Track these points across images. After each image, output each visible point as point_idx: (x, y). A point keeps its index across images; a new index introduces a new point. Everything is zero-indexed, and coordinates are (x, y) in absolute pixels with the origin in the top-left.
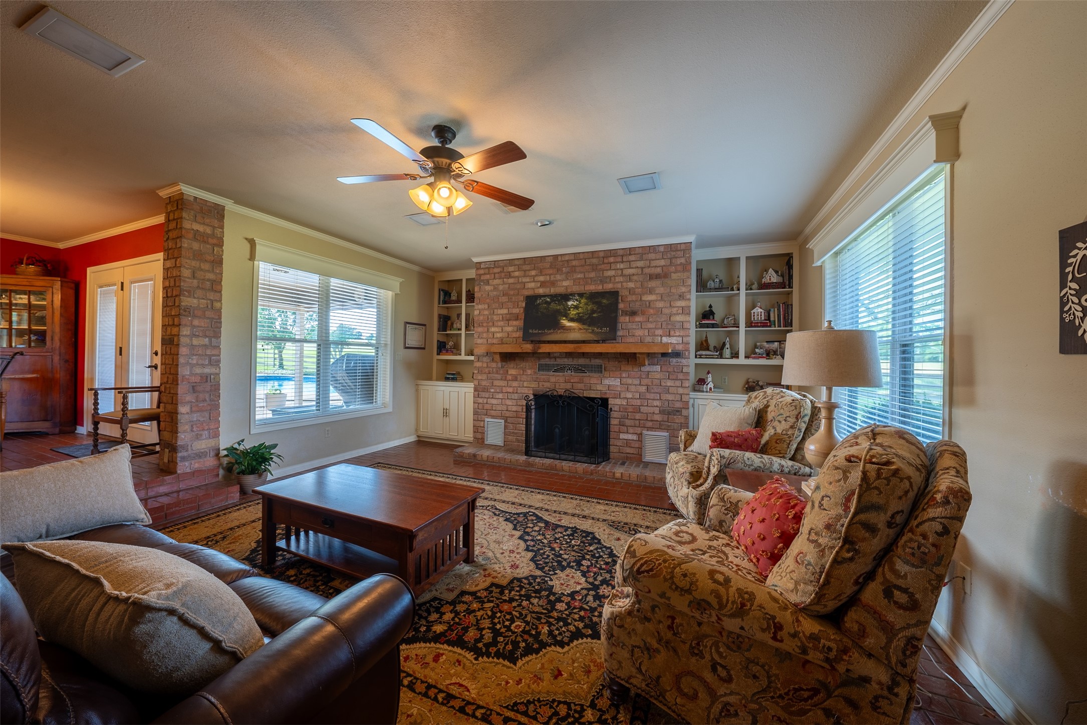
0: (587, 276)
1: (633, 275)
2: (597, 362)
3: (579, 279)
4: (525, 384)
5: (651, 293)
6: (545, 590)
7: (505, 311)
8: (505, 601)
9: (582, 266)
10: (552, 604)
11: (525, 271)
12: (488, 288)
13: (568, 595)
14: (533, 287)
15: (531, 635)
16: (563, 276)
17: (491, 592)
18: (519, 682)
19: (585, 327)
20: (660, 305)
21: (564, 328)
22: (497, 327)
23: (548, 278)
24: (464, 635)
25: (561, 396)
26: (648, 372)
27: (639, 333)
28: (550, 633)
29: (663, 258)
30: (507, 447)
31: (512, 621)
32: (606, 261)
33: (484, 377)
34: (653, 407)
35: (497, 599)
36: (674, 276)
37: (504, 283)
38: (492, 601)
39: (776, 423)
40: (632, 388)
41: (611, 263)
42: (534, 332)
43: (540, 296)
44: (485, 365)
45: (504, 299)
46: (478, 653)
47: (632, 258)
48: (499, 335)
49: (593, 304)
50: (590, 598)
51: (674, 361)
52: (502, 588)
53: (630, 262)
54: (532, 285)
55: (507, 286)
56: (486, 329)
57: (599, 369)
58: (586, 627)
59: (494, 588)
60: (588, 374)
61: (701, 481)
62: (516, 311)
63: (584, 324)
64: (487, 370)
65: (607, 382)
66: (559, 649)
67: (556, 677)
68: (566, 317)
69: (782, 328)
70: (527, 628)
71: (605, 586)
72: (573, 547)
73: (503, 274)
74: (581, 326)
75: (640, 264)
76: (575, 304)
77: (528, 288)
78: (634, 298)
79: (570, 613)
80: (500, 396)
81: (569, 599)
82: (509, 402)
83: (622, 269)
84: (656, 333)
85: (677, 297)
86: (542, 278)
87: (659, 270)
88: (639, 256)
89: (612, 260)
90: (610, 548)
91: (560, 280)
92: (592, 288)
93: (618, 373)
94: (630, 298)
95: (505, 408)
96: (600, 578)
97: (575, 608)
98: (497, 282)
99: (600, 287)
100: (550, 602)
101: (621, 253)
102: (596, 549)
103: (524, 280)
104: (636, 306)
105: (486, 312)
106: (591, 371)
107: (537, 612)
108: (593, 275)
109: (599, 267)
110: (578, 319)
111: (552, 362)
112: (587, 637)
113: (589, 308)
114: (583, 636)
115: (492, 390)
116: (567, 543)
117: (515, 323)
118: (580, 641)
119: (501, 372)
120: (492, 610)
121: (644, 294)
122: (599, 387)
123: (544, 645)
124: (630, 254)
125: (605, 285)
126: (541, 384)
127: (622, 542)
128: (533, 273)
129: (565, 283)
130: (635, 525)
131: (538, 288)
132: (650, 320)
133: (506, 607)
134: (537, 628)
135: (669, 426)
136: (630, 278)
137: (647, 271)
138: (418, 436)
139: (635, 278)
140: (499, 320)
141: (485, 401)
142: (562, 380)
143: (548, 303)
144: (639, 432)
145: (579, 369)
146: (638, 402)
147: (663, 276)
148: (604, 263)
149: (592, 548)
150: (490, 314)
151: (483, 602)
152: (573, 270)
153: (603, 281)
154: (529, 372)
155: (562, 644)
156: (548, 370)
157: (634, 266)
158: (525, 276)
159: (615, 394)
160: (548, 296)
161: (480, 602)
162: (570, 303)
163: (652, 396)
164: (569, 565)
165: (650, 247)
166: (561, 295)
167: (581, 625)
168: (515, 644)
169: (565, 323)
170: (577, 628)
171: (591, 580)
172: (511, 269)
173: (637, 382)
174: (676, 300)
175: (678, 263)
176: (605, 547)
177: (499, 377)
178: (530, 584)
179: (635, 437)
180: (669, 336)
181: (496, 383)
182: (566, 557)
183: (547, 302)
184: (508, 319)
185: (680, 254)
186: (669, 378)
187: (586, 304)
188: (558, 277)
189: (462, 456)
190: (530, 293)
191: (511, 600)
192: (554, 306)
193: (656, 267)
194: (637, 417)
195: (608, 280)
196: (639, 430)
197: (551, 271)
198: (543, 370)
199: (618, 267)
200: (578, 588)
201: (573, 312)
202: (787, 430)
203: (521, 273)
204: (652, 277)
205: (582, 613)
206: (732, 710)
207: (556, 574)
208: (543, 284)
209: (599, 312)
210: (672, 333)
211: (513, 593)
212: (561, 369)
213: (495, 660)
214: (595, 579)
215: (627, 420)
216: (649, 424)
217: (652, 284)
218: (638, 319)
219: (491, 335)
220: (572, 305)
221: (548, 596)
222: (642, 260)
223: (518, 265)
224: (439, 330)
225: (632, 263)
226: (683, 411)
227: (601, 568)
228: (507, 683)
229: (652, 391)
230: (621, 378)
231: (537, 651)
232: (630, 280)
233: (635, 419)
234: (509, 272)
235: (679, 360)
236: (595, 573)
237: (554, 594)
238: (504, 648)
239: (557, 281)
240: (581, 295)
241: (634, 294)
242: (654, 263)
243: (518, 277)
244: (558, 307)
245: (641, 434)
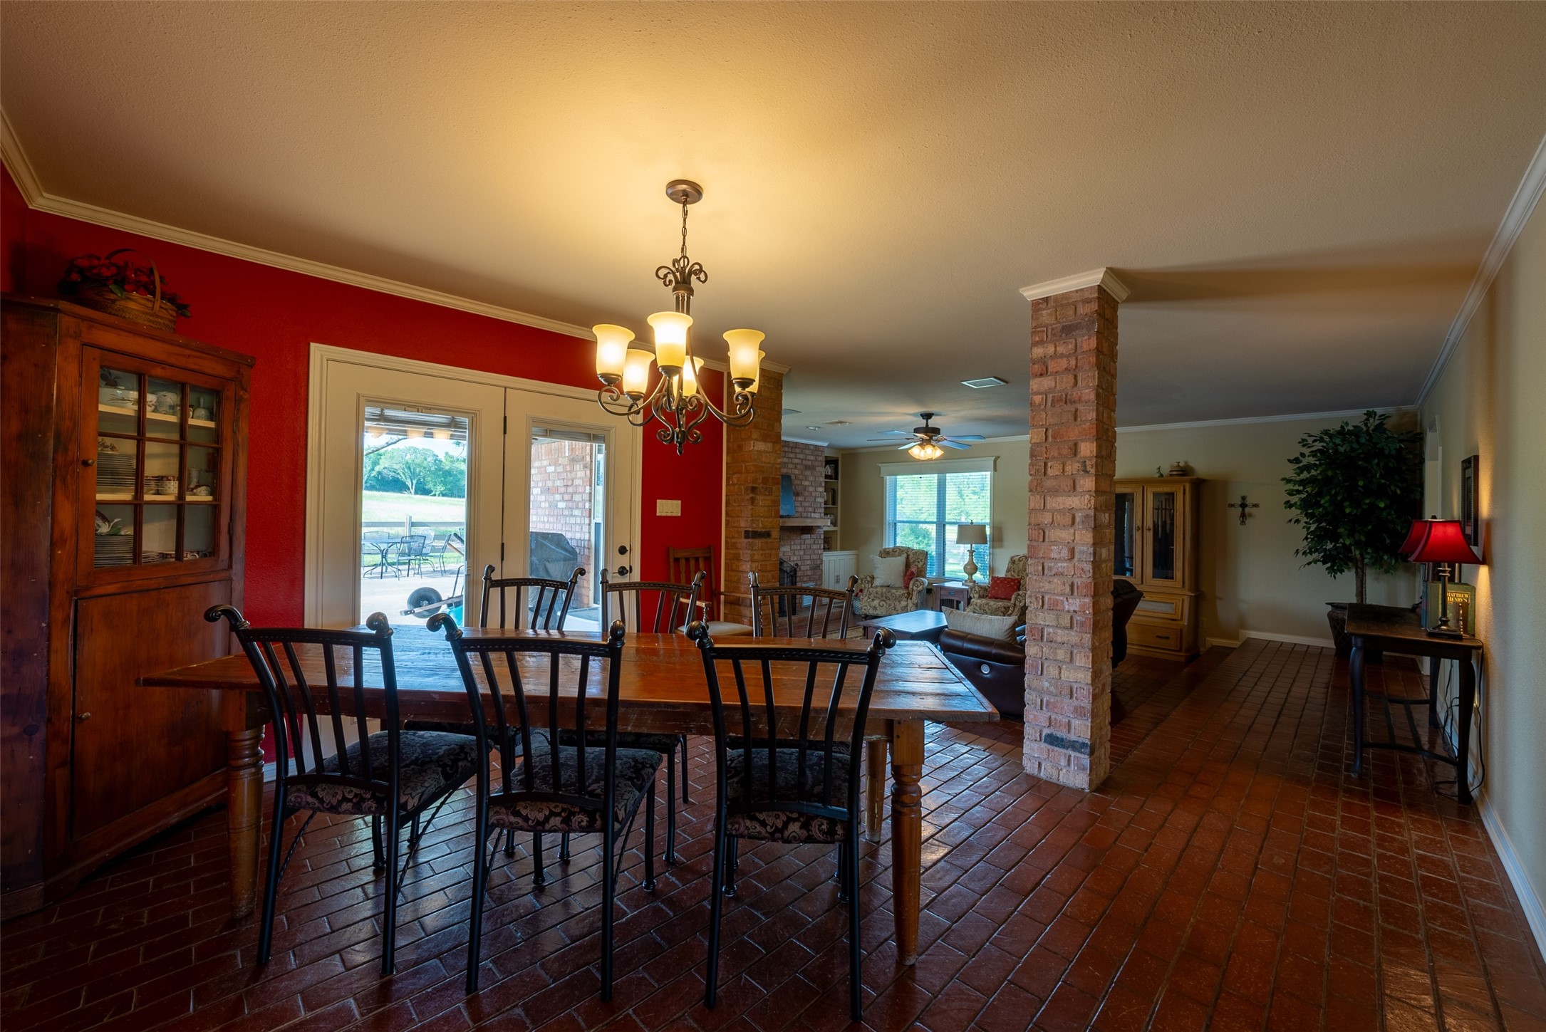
1: (798, 464)
5: (806, 480)
20: (811, 489)
26: (805, 540)
27: (800, 510)
29: (812, 455)
32: (784, 449)
34: (806, 567)
36: (818, 469)
41: (786, 452)
47: (797, 450)
53: (796, 453)
75: (801, 456)
78: (798, 482)
85: (818, 484)
87: (810, 463)
88: (803, 450)
89: (786, 449)
93: (789, 542)
94: (796, 482)
101: (791, 445)
104: (799, 489)
121: (803, 480)
124: (796, 447)
125: (783, 469)
132: (806, 500)
135: (814, 579)
136: (796, 466)
137: (804, 462)
139: (799, 467)
146: (799, 563)
147: (812, 468)
157: (799, 457)
159: (788, 558)
163: (806, 557)
165: (807, 444)
173: (799, 548)
175: (819, 459)
180: (814, 512)
185: (818, 453)
186: (813, 544)
193: (809, 460)
195: (785, 466)
199: (790, 456)
209: (784, 492)
216: (805, 579)
217: (808, 473)
218: (800, 499)
222: (804, 454)
226: (820, 567)
229: (807, 553)
230: (791, 545)
232: (796, 468)
241: (798, 479)
242: (809, 457)
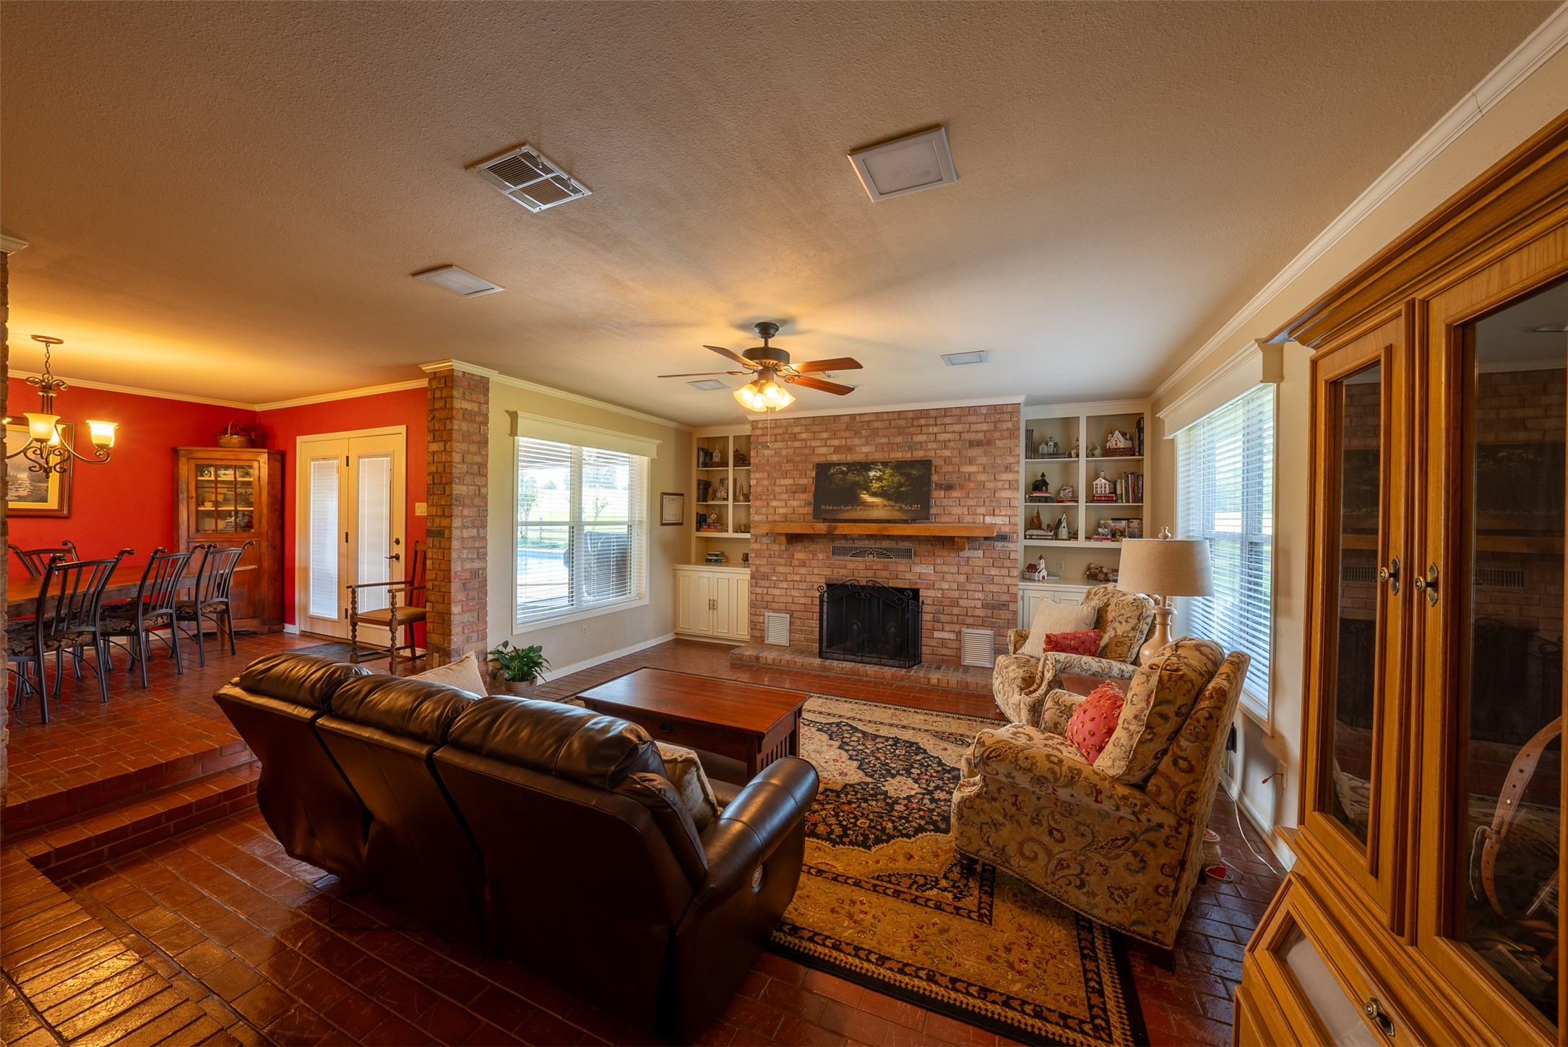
0: (891, 441)
1: (950, 441)
2: (906, 545)
3: (883, 444)
4: (816, 571)
5: (971, 463)
6: (881, 794)
7: (790, 482)
8: (843, 803)
9: (886, 428)
10: (891, 807)
11: (814, 433)
12: (767, 452)
13: (904, 798)
14: (825, 452)
15: (878, 830)
16: (863, 440)
17: (828, 796)
18: (878, 862)
19: (892, 503)
20: (983, 477)
21: (864, 504)
22: (780, 500)
23: (843, 442)
24: (815, 829)
25: (863, 587)
26: (968, 558)
27: (957, 511)
28: (895, 828)
29: (986, 422)
30: (793, 647)
31: (856, 818)
32: (915, 423)
33: (764, 561)
34: (974, 600)
35: (836, 801)
36: (999, 443)
37: (788, 447)
38: (832, 804)
39: (1117, 624)
40: (949, 577)
41: (921, 426)
42: (828, 508)
43: (835, 465)
44: (765, 547)
45: (789, 467)
46: (834, 843)
47: (948, 420)
48: (782, 511)
49: (901, 474)
50: (926, 801)
51: (999, 545)
52: (838, 794)
53: (945, 425)
54: (823, 450)
55: (792, 450)
56: (766, 503)
57: (908, 554)
58: (927, 823)
59: (829, 793)
60: (893, 560)
61: (1035, 687)
62: (804, 481)
63: (889, 500)
64: (767, 554)
65: (917, 569)
66: (906, 839)
67: (909, 859)
68: (867, 491)
69: (1131, 504)
70: (872, 824)
71: (939, 791)
72: (899, 756)
73: (787, 436)
74: (886, 503)
75: (958, 428)
76: (878, 474)
77: (818, 454)
78: (950, 468)
79: (910, 813)
80: (785, 585)
81: (906, 802)
82: (795, 593)
83: (935, 434)
84: (978, 512)
85: (1003, 468)
86: (836, 442)
87: (981, 436)
88: (956, 418)
89: (923, 422)
90: (938, 757)
91: (859, 446)
92: (899, 455)
93: (930, 559)
94: (945, 469)
95: (790, 600)
96: (932, 785)
97: (913, 809)
98: (778, 445)
99: (909, 455)
100: (887, 804)
101: (934, 414)
102: (924, 758)
103: (814, 443)
104: (953, 479)
105: (766, 483)
106: (897, 556)
107: (878, 812)
108: (899, 439)
109: (907, 430)
110: (882, 494)
111: (849, 544)
112: (930, 831)
113: (895, 480)
114: (926, 830)
115: (774, 578)
116: (891, 753)
117: (802, 496)
118: (924, 834)
119: (786, 556)
120: (834, 810)
121: (962, 465)
122: (908, 576)
123: (890, 837)
124: (945, 416)
125: (914, 452)
126: (835, 571)
127: (950, 752)
128: (825, 435)
129: (865, 449)
130: (961, 735)
131: (831, 454)
132: (970, 495)
133: (846, 808)
134: (881, 824)
135: (993, 623)
136: (945, 444)
137: (965, 436)
138: (676, 634)
139: (951, 444)
140: (782, 493)
141: (765, 592)
142: (862, 566)
143: (845, 473)
144: (957, 630)
145: (884, 554)
146: (956, 594)
147: (986, 443)
148: (912, 426)
149: (918, 758)
150: (771, 485)
151: (823, 804)
152: (875, 433)
153: (912, 447)
154: (821, 556)
155: (908, 836)
156: (844, 554)
157: (950, 430)
158: (814, 439)
159: (927, 584)
160: (843, 464)
161: (820, 804)
162: (872, 474)
163: (973, 587)
164: (898, 773)
165: (969, 407)
166: (860, 463)
167: (923, 823)
168: (866, 837)
169: (866, 497)
170: (919, 825)
171: (924, 786)
172: (797, 430)
173: (954, 570)
174: (1001, 472)
175: (1005, 427)
176: (932, 756)
177: (783, 561)
178: (864, 789)
179: (952, 636)
180: (994, 515)
181: (779, 569)
182: (893, 765)
183: (842, 472)
184: (795, 490)
185: (1007, 417)
186: (993, 566)
187: (892, 475)
188: (856, 441)
189: (741, 659)
190: (822, 460)
191: (850, 803)
192: (852, 477)
193: (977, 432)
194: (955, 612)
195: (919, 446)
196: (957, 628)
197: (847, 434)
198: (838, 554)
199: (931, 431)
200: (913, 793)
201: (875, 485)
202: (1128, 632)
203: (811, 436)
204: (972, 444)
205: (921, 813)
206: (1065, 864)
207: (887, 781)
208: (837, 450)
209: (908, 486)
210: (997, 512)
211: (849, 796)
212: (860, 553)
213: (851, 847)
214: (928, 785)
215: (942, 616)
216: (970, 620)
217: (972, 452)
218: (955, 494)
219: (771, 511)
220: (875, 476)
221: (884, 800)
222: (960, 423)
223: (806, 426)
224: (698, 501)
225: (947, 427)
226: (1011, 604)
227: (931, 776)
228: (867, 863)
229: (973, 581)
230: (935, 565)
231: (887, 841)
232: (946, 447)
233: (952, 615)
234: (795, 434)
235: (1005, 544)
236: (927, 781)
237: (891, 798)
238: (856, 839)
239: (855, 446)
240: (885, 464)
241: (951, 464)
242: (974, 428)
243: (805, 440)
244: (857, 479)
245: (960, 632)
